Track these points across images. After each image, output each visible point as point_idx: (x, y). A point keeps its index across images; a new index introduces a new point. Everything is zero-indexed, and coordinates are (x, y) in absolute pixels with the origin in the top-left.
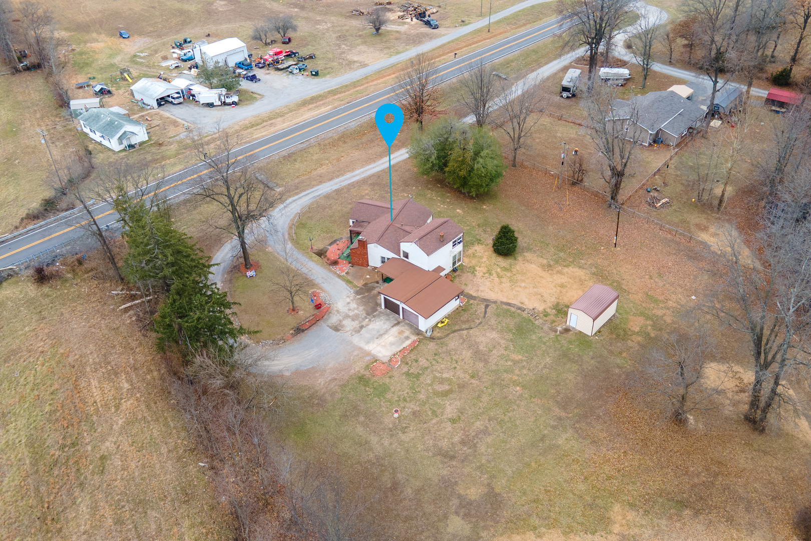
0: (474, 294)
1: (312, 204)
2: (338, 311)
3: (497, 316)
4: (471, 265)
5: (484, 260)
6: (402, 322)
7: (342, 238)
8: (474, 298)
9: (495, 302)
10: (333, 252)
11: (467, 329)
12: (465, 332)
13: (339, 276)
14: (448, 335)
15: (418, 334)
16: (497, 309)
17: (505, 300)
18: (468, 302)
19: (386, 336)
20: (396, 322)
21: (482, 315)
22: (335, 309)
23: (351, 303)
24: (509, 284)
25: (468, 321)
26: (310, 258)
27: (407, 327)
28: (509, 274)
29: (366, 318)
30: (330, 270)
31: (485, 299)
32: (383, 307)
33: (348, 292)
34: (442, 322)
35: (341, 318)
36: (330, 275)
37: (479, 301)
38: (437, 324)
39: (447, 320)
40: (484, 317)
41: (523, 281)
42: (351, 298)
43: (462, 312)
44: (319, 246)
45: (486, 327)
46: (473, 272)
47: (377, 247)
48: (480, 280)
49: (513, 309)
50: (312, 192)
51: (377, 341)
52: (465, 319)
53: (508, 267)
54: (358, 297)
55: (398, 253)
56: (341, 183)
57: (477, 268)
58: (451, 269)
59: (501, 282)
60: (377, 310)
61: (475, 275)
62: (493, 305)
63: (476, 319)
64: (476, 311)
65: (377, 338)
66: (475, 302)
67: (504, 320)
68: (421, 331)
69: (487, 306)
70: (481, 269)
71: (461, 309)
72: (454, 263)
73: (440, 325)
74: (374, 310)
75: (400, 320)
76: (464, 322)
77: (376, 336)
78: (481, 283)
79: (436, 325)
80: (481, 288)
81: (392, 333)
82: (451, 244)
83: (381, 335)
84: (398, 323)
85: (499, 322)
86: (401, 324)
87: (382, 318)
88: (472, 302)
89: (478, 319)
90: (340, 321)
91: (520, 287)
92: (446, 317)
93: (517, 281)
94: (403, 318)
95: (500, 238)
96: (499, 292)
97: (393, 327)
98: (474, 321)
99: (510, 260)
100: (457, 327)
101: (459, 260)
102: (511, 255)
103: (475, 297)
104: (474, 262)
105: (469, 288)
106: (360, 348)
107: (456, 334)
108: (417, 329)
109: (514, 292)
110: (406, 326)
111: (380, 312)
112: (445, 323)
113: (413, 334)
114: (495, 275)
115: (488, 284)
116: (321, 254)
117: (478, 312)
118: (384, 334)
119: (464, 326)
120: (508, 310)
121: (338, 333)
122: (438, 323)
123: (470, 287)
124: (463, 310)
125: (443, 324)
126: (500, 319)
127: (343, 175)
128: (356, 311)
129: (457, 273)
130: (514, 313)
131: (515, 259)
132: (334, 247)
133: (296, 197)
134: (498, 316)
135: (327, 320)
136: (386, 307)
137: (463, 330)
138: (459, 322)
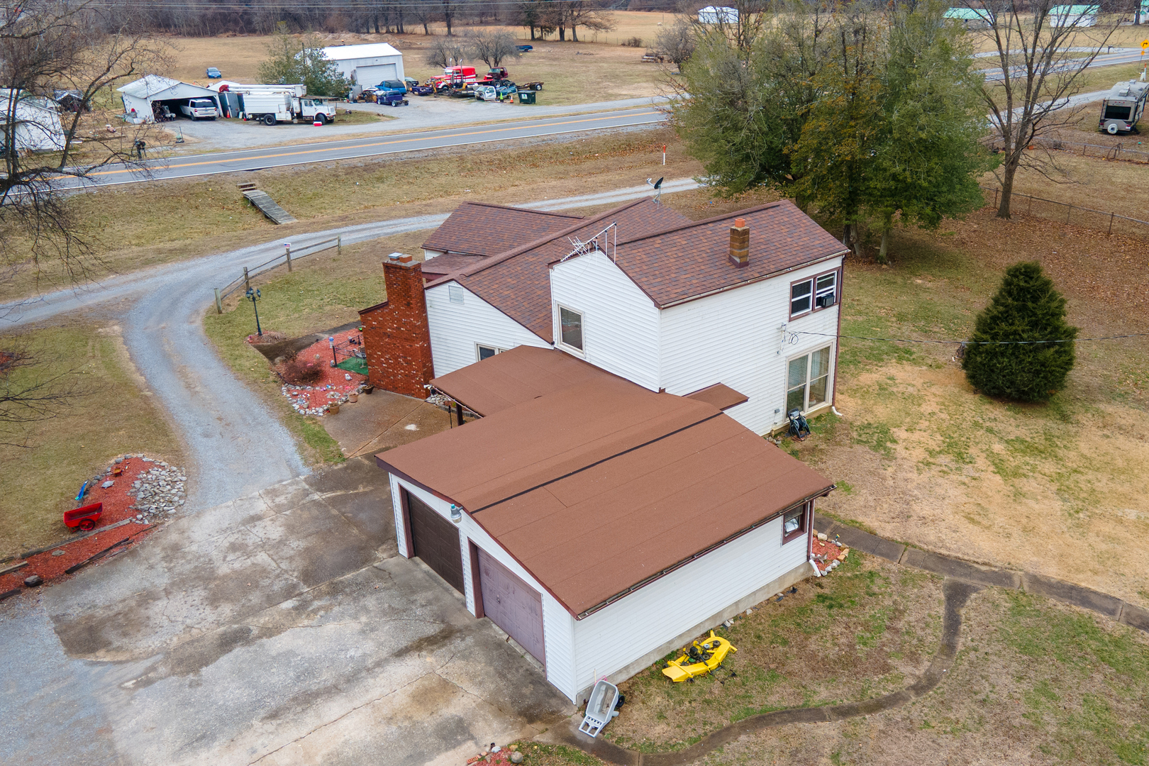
0: (887, 530)
2: (174, 550)
3: (1024, 649)
4: (869, 418)
5: (926, 408)
6: (462, 632)
8: (888, 548)
9: (1002, 578)
11: (843, 712)
12: (828, 731)
13: (290, 420)
14: (718, 737)
15: (530, 715)
16: (1018, 610)
17: (1052, 572)
18: (852, 562)
19: (333, 708)
20: (432, 629)
21: (934, 637)
22: (173, 537)
23: (267, 522)
24: (1057, 505)
25: (849, 662)
27: (480, 666)
28: (1049, 467)
29: (289, 592)
30: (270, 399)
31: (942, 558)
32: (403, 549)
33: (286, 474)
34: (695, 655)
37: (913, 562)
38: (664, 663)
39: (726, 646)
40: (949, 648)
41: (1126, 499)
42: (280, 501)
43: (820, 608)
44: (290, 331)
45: (962, 712)
46: (880, 444)
47: (460, 300)
48: (914, 476)
49: (1111, 625)
51: (260, 733)
52: (833, 653)
53: (1040, 441)
54: (316, 496)
55: (543, 330)
57: (901, 434)
58: (780, 421)
59: (1018, 495)
60: (366, 561)
61: (889, 456)
62: (994, 592)
63: (900, 651)
64: (897, 613)
65: (274, 715)
66: (894, 567)
67: (1068, 680)
68: (553, 692)
69: (957, 595)
70: (916, 436)
71: (813, 592)
72: (795, 400)
73: (676, 671)
74: (360, 555)
75: (458, 621)
76: (825, 668)
77: (273, 704)
78: (918, 487)
79: (655, 672)
80: (923, 508)
81: (375, 693)
82: (778, 291)
83: (308, 699)
84: (445, 636)
85: (1044, 689)
86: (458, 644)
87: (370, 602)
88: (872, 563)
89: (914, 658)
91: (1120, 521)
92: (722, 630)
93: (1094, 498)
94: (481, 611)
95: (1005, 316)
96: (1016, 531)
97: (401, 654)
98: (886, 668)
99: (1041, 422)
100: (779, 696)
101: (818, 395)
102: (1043, 405)
103: (890, 542)
104: (882, 412)
105: (860, 501)
107: (769, 737)
108: (538, 679)
109: (1092, 538)
110: (479, 653)
111: (382, 573)
112: (713, 663)
113: (501, 710)
114: (981, 462)
115: (956, 494)
117: (911, 618)
118: (332, 691)
119: (822, 694)
120: (1084, 629)
122: (673, 655)
123: (863, 497)
124: (822, 598)
125: (699, 668)
126: (1045, 671)
129: (808, 442)
130: (1117, 643)
131: (1064, 418)
134: (1029, 649)
135: (86, 585)
136: (415, 550)
137: (816, 714)
138: (795, 665)
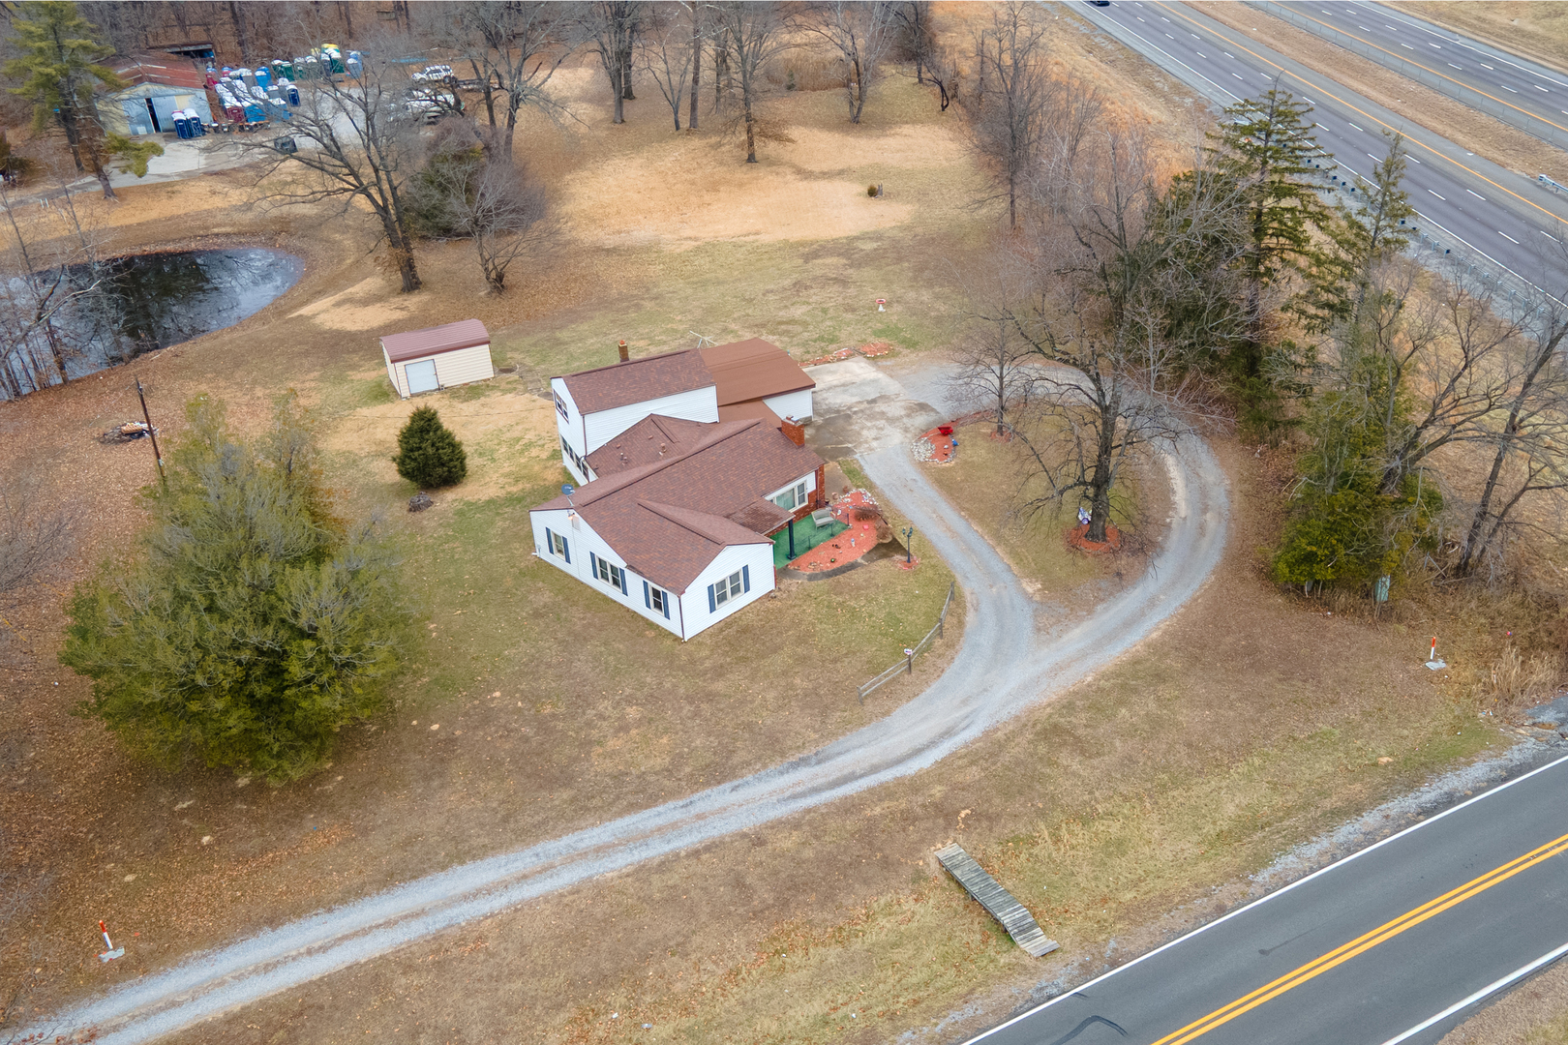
1: (847, 726)
2: (906, 430)
7: (811, 578)
10: (857, 543)
13: (871, 487)
23: (871, 438)
26: (924, 542)
29: (855, 413)
30: (887, 503)
33: (866, 457)
35: (905, 420)
36: (889, 494)
42: (866, 446)
44: (887, 568)
50: (816, 790)
51: (857, 380)
54: (850, 445)
56: (678, 815)
83: (843, 385)
87: (824, 407)
90: (908, 416)
106: (891, 377)
116: (888, 547)
121: (922, 401)
127: (642, 872)
128: (869, 424)
132: (844, 557)
133: (886, 776)
135: (934, 422)
